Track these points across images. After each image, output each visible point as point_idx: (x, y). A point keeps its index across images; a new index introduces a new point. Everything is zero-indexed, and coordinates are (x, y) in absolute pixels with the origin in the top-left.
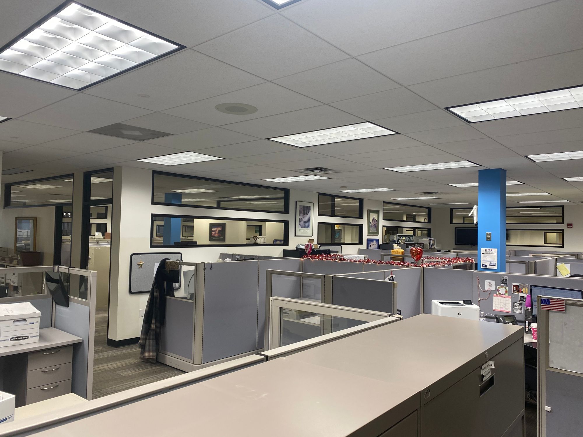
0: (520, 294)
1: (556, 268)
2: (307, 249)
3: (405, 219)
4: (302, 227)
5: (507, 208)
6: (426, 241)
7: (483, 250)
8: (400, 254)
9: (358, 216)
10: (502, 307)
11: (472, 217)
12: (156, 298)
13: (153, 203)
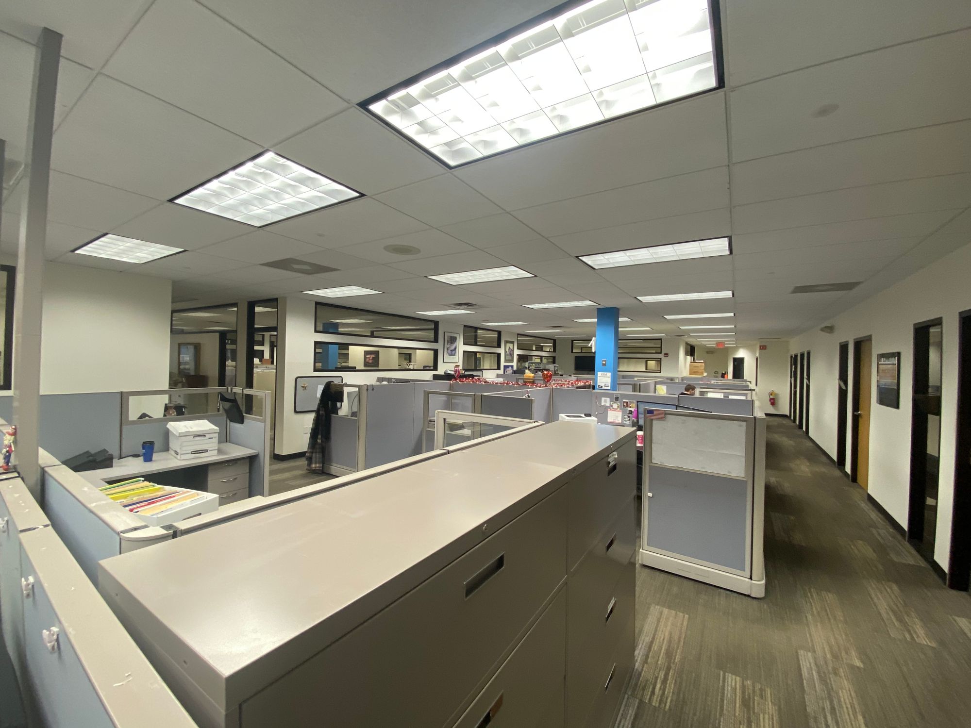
0: (629, 409)
1: (655, 389)
2: (456, 374)
3: (534, 349)
4: (450, 355)
5: (619, 340)
6: (551, 367)
7: (599, 374)
8: (531, 378)
9: (496, 346)
10: (614, 419)
11: (591, 348)
12: (322, 415)
13: (316, 331)
